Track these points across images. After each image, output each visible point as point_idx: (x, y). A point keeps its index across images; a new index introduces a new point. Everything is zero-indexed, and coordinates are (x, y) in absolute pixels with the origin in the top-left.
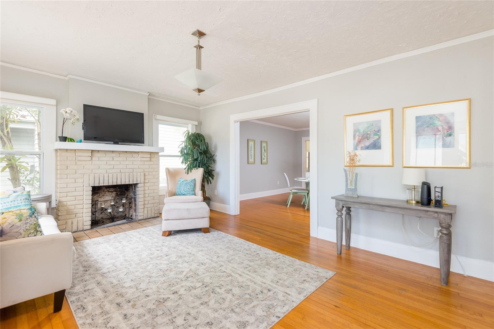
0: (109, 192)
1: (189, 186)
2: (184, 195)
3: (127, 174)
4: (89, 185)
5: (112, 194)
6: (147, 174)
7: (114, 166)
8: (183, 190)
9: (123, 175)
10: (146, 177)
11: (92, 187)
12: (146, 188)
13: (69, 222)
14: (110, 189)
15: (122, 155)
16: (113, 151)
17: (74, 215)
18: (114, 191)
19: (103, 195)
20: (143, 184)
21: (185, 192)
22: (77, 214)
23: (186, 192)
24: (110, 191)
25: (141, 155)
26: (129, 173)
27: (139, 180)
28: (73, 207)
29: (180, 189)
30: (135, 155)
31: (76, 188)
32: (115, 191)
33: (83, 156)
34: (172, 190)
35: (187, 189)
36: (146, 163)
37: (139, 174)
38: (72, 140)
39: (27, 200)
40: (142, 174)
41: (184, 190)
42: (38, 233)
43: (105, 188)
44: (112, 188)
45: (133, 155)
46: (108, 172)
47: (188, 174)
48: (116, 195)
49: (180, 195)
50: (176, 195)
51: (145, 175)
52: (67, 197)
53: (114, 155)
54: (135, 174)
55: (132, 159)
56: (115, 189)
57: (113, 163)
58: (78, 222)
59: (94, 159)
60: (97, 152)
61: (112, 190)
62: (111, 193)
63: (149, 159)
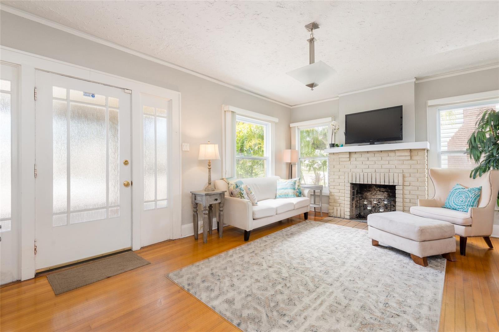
0: (380, 191)
1: (464, 197)
2: (455, 209)
3: (382, 175)
4: (348, 181)
5: (383, 194)
6: (407, 175)
7: (369, 166)
8: (453, 202)
9: (378, 175)
10: (406, 179)
11: (350, 183)
12: (406, 192)
13: (335, 208)
14: (381, 188)
15: (377, 155)
16: (368, 152)
17: (339, 204)
18: (385, 192)
19: (376, 194)
20: (402, 187)
21: (456, 206)
22: (341, 204)
23: (457, 206)
24: (381, 190)
25: (398, 154)
26: (384, 173)
27: (396, 181)
28: (338, 198)
29: (449, 199)
30: (392, 154)
31: (340, 183)
32: (386, 192)
33: (343, 158)
34: (440, 199)
35: (460, 202)
36: (405, 162)
37: (396, 175)
38: (337, 146)
40: (401, 175)
41: (454, 202)
43: (376, 187)
44: (382, 188)
45: (389, 154)
46: (363, 172)
48: (388, 196)
49: (448, 208)
50: (443, 207)
51: (404, 177)
52: (334, 189)
53: (368, 155)
54: (391, 174)
55: (388, 158)
56: (385, 189)
57: (368, 163)
58: (341, 210)
59: (352, 159)
60: (354, 153)
61: (382, 189)
62: (382, 193)
63: (409, 158)
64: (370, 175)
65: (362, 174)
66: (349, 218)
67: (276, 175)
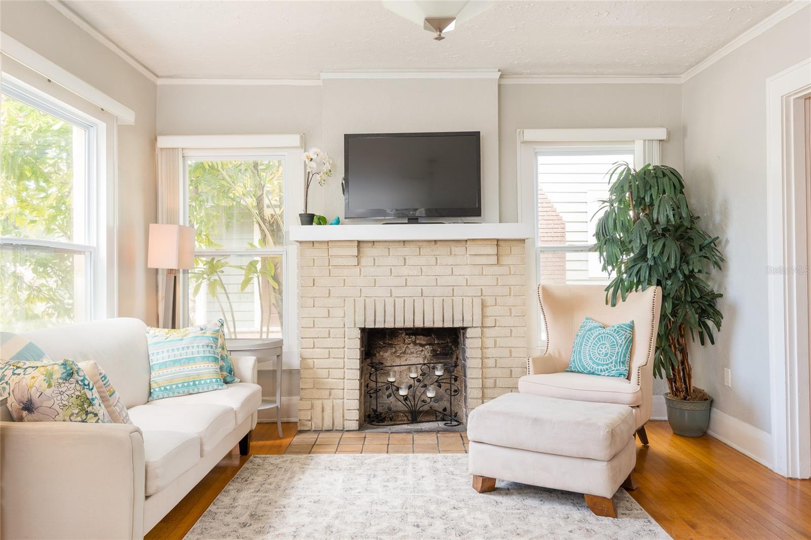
0: (415, 343)
1: (608, 345)
2: (593, 373)
3: (438, 301)
4: (355, 324)
5: (422, 351)
6: (490, 301)
7: (406, 279)
8: (588, 357)
9: (428, 302)
10: (489, 311)
11: (360, 328)
12: (489, 343)
13: (318, 404)
14: (418, 337)
15: (425, 251)
16: (404, 241)
17: (327, 392)
18: (427, 345)
19: (404, 353)
20: (479, 330)
21: (595, 366)
22: (333, 391)
23: (598, 365)
24: (418, 342)
25: (473, 249)
26: (442, 298)
27: (468, 317)
28: (324, 373)
29: (580, 352)
30: (458, 250)
31: (331, 330)
32: (429, 344)
33: (341, 256)
34: (560, 354)
35: (602, 357)
36: (486, 270)
37: (467, 301)
38: (322, 221)
39: (209, 348)
40: (477, 302)
41: (591, 359)
42: (90, 416)
43: (407, 334)
44: (421, 337)
45: (453, 249)
46: (393, 295)
47: (614, 305)
48: (433, 356)
49: (578, 372)
50: (568, 371)
51: (483, 306)
52: (313, 348)
53: (405, 251)
54: (457, 300)
55: (451, 260)
56: (427, 338)
57: (405, 271)
58: (335, 408)
59: (364, 261)
60: (370, 245)
61: (421, 340)
62: (421, 349)
63: (493, 260)
64: (409, 302)
65: (390, 301)
66: (358, 428)
67: (121, 314)
